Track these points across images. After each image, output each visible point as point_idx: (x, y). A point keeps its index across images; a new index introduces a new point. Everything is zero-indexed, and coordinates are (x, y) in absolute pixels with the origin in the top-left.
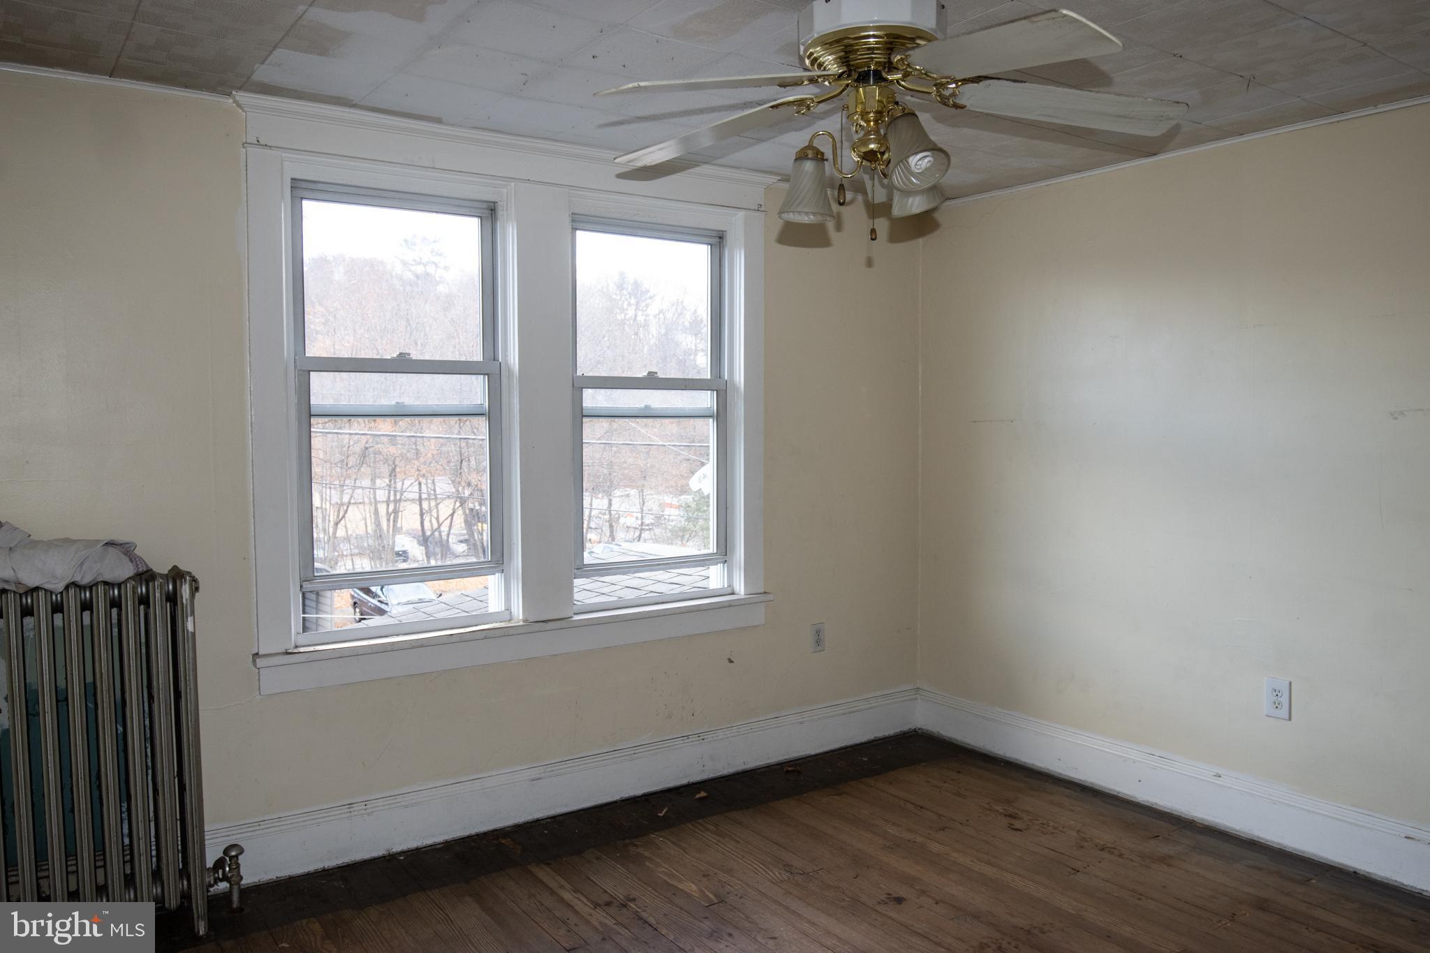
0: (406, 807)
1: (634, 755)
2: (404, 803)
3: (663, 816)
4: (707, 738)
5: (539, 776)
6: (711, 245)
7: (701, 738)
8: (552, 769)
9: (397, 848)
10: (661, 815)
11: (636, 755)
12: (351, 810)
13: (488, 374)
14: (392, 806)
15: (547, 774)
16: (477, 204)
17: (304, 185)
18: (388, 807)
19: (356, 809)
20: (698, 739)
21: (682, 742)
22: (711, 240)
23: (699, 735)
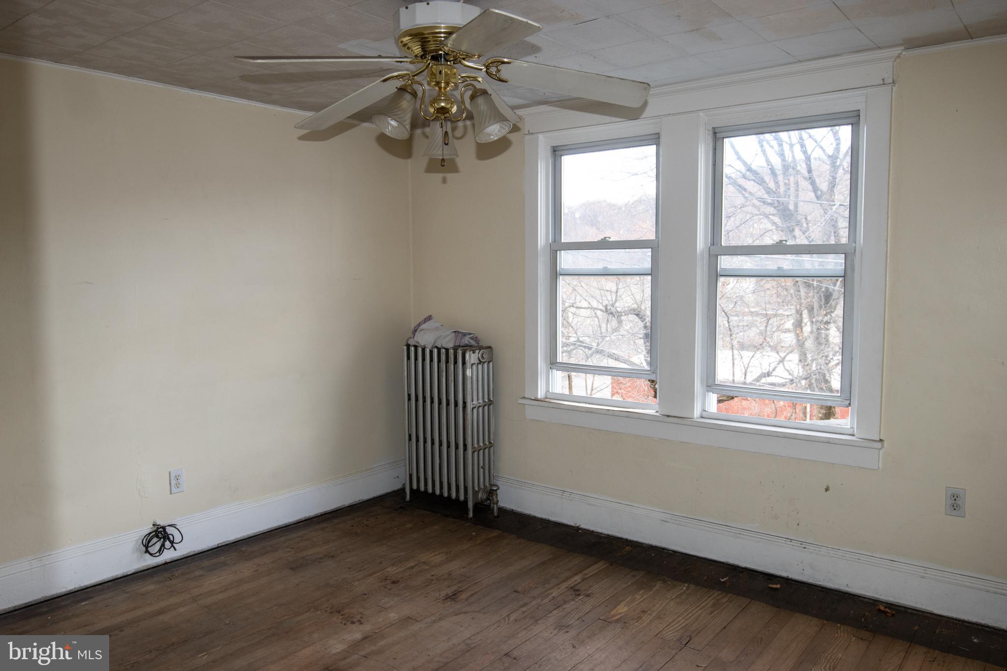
0: (589, 504)
1: (738, 535)
2: (587, 502)
3: (723, 582)
4: (809, 549)
5: (667, 520)
6: (852, 124)
7: (802, 546)
8: (677, 519)
9: (583, 526)
10: (721, 580)
11: (740, 535)
12: (563, 494)
13: (651, 248)
14: (582, 501)
15: (672, 521)
16: (651, 137)
17: (560, 148)
18: (579, 500)
19: (565, 495)
20: (799, 545)
21: (784, 542)
22: (850, 120)
23: (802, 543)
